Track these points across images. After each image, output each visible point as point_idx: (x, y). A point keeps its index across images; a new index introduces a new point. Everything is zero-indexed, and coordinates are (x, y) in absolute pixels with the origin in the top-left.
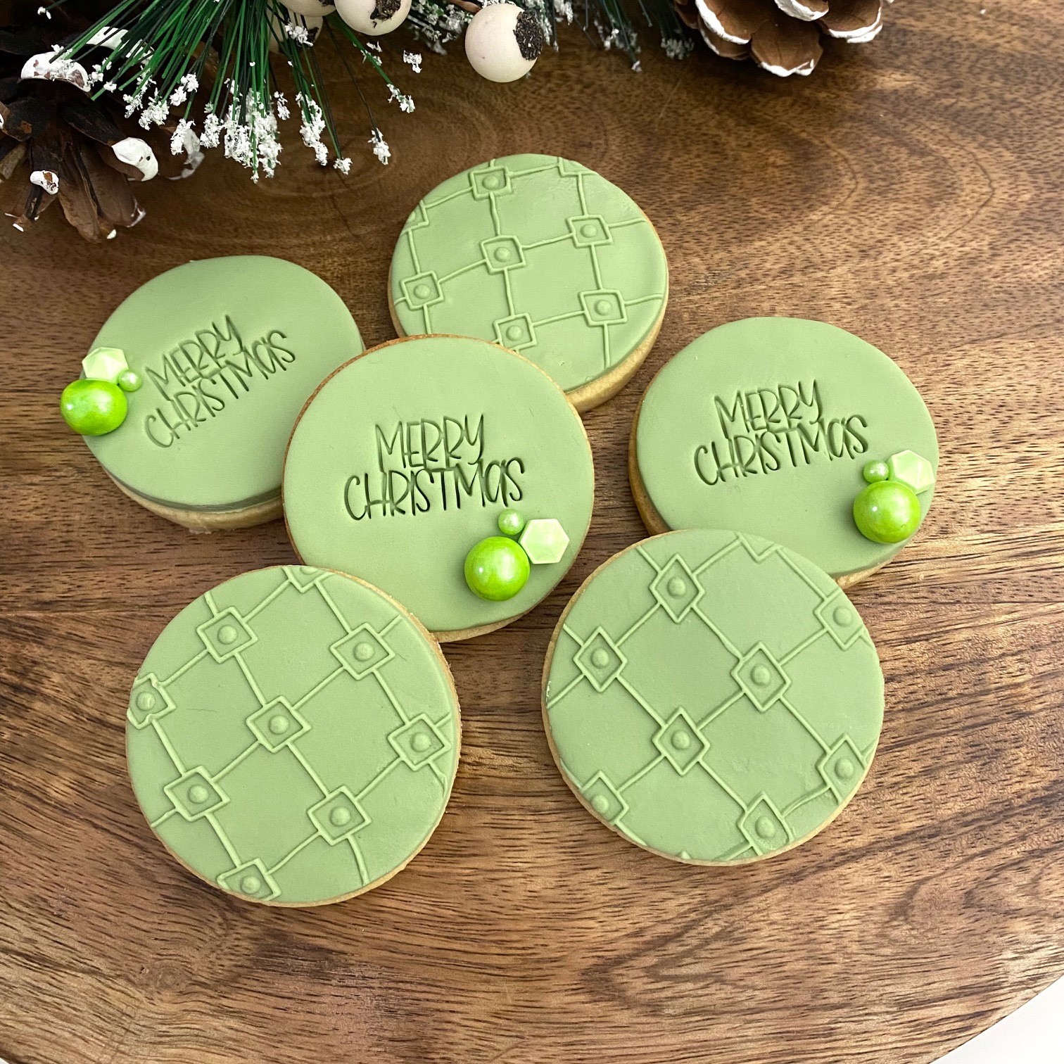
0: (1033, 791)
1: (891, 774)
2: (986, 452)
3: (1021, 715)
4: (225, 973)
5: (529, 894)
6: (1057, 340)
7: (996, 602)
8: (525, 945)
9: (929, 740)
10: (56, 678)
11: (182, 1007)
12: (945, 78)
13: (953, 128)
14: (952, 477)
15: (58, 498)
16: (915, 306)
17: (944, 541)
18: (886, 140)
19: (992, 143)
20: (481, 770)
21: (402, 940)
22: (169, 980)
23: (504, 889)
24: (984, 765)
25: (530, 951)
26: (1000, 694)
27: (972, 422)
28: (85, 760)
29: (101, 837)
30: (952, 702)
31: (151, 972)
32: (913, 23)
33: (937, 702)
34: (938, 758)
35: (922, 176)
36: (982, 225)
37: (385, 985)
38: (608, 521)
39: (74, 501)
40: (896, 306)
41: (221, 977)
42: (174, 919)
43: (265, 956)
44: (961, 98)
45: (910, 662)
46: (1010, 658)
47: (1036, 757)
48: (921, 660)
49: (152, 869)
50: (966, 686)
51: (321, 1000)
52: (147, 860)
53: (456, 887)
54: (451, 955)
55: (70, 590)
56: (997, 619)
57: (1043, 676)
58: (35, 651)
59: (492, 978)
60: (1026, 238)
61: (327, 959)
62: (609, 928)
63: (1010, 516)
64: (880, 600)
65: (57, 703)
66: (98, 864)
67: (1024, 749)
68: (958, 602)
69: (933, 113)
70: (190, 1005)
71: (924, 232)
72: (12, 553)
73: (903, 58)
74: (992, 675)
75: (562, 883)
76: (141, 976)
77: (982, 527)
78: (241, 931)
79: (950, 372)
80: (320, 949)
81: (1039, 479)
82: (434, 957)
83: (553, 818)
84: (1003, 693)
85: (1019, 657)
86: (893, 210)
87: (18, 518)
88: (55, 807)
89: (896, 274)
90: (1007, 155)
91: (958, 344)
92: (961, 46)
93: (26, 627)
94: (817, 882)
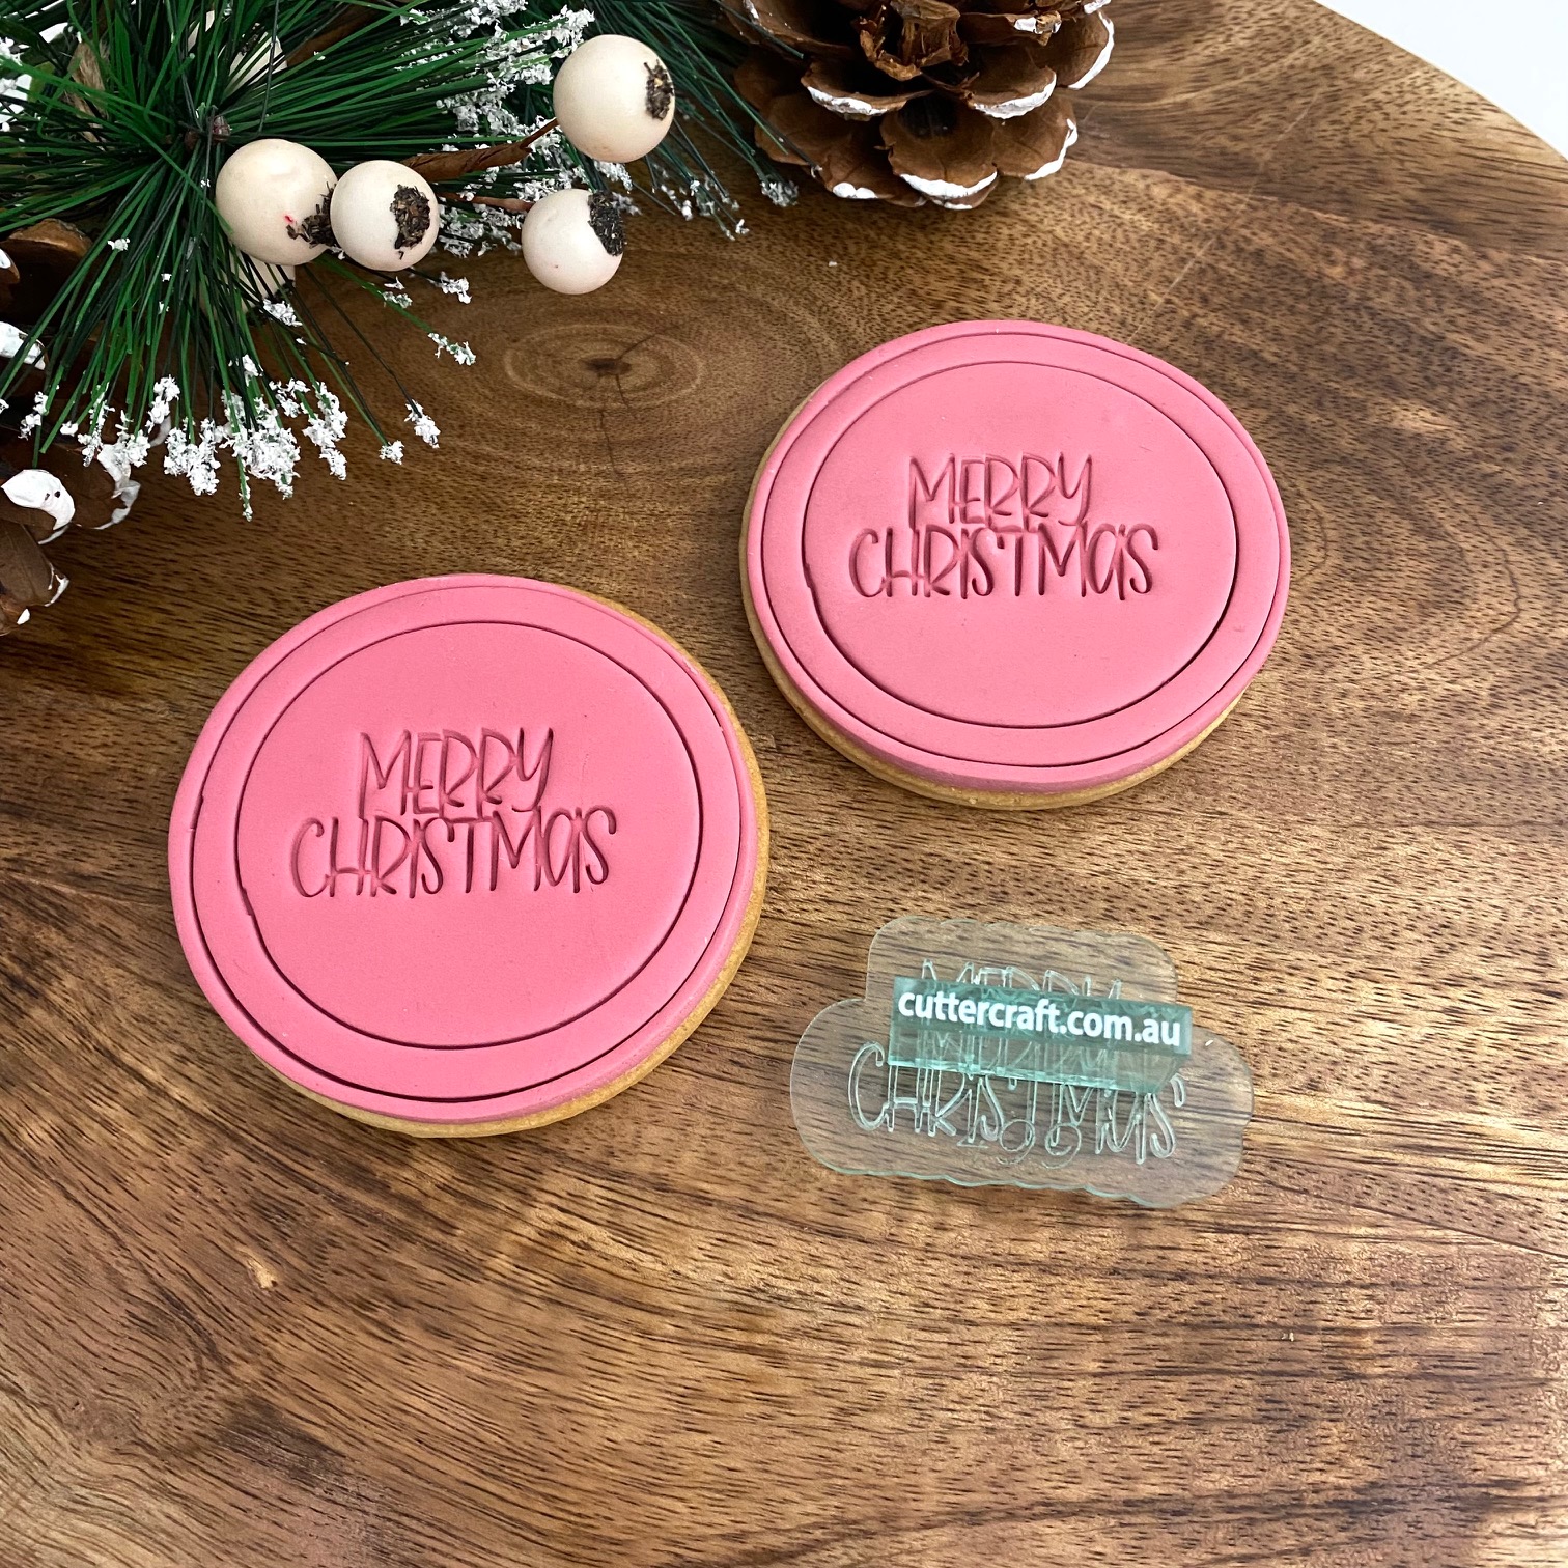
0: (1338, 1488)
1: (1144, 1411)
2: (1404, 987)
3: (1350, 1376)
4: (183, 1441)
5: (606, 1443)
6: (1552, 851)
7: (1358, 1205)
8: (581, 1511)
9: (1210, 1377)
10: (70, 983)
11: (112, 1470)
12: (1494, 432)
13: (1486, 507)
14: (1346, 1011)
15: (135, 739)
16: (1361, 753)
17: (1310, 1099)
18: (1386, 504)
19: (1535, 543)
20: (587, 1256)
21: (422, 1459)
22: (107, 1429)
23: (575, 1426)
24: (1278, 1432)
25: (587, 1522)
26: (1328, 1338)
27: (1395, 940)
28: (75, 1101)
29: (71, 1211)
30: (1258, 1331)
31: (86, 1412)
32: (1471, 343)
33: (1237, 1326)
34: (1216, 1405)
35: (1423, 568)
36: (1488, 658)
37: (384, 1514)
38: (851, 951)
39: (155, 749)
40: (1334, 746)
41: (174, 1443)
42: (134, 1348)
43: (239, 1431)
44: (1509, 467)
45: (1214, 1258)
46: (1357, 1291)
47: (1355, 1442)
48: (1231, 1260)
49: (125, 1272)
50: (1284, 1313)
51: (295, 1510)
52: (121, 1259)
53: (513, 1407)
54: (482, 1497)
55: (118, 868)
56: (1353, 1230)
57: (1396, 1328)
58: (52, 938)
59: (528, 1543)
60: (1547, 691)
61: (318, 1457)
62: (699, 1519)
63: (1413, 1089)
64: (1197, 1159)
65: (61, 1015)
66: (57, 1249)
67: (1342, 1426)
68: (1306, 1191)
69: (1462, 479)
70: (124, 1470)
71: (1403, 649)
72: (58, 799)
73: (1441, 390)
74: (1326, 1308)
75: (653, 1440)
76: (72, 1414)
77: (1368, 1093)
78: (216, 1388)
79: (1383, 860)
80: (313, 1441)
81: (1469, 1045)
82: (456, 1494)
83: (666, 1347)
84: (1333, 1338)
85: (1369, 1292)
86: (1367, 606)
87: (80, 753)
88: (24, 1156)
89: (1345, 701)
90: (1554, 566)
91: (1406, 822)
92: (1530, 392)
93: (50, 903)
94: (1000, 1533)
